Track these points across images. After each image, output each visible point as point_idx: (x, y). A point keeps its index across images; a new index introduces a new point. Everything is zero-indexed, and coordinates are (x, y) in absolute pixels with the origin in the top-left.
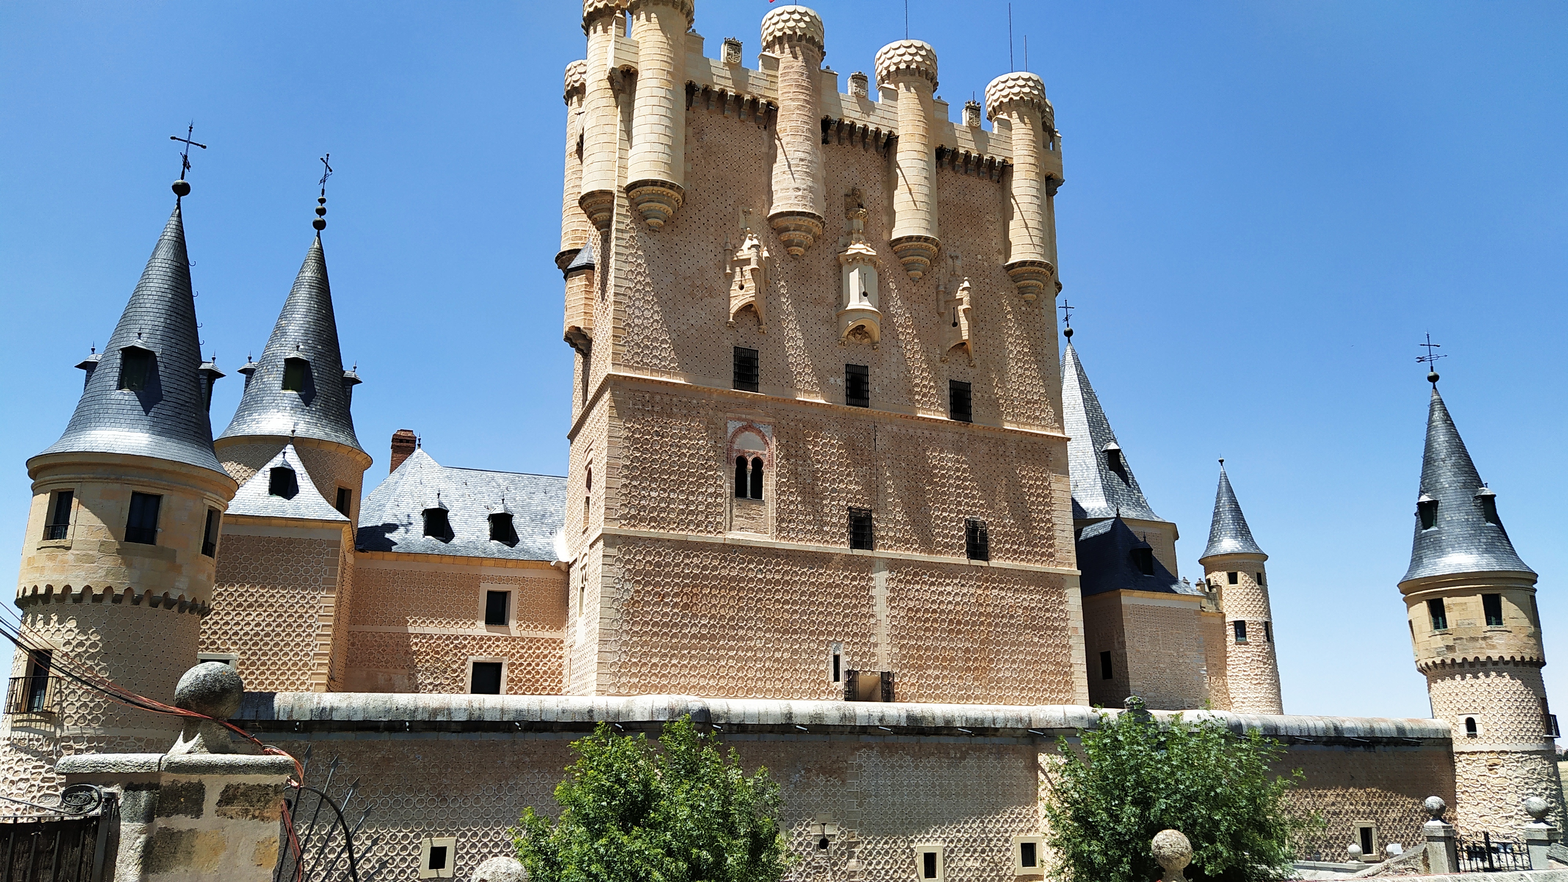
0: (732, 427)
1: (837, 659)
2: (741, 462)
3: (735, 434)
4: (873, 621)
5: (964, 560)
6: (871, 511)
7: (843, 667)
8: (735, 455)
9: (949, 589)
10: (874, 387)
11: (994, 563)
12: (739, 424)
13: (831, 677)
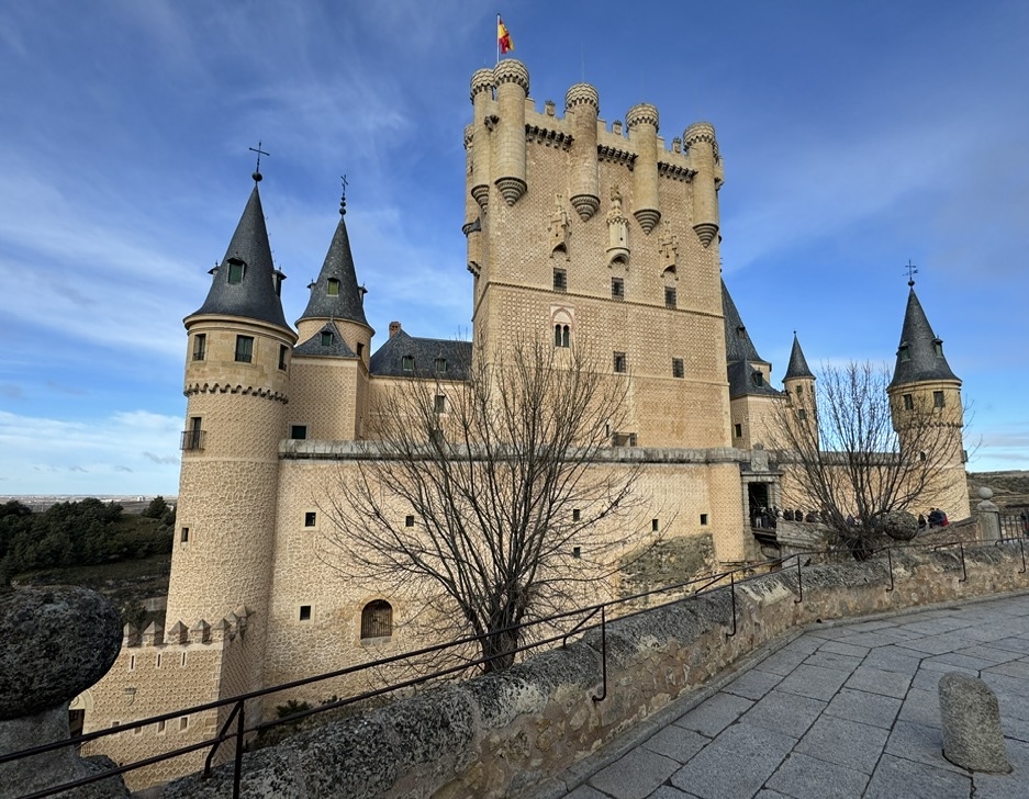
0: (553, 309)
1: (607, 426)
2: (558, 327)
3: (555, 314)
4: (626, 408)
5: (672, 377)
6: (625, 353)
7: (611, 430)
8: (555, 324)
9: (664, 392)
10: (627, 289)
11: (686, 379)
12: (557, 308)
13: (605, 435)
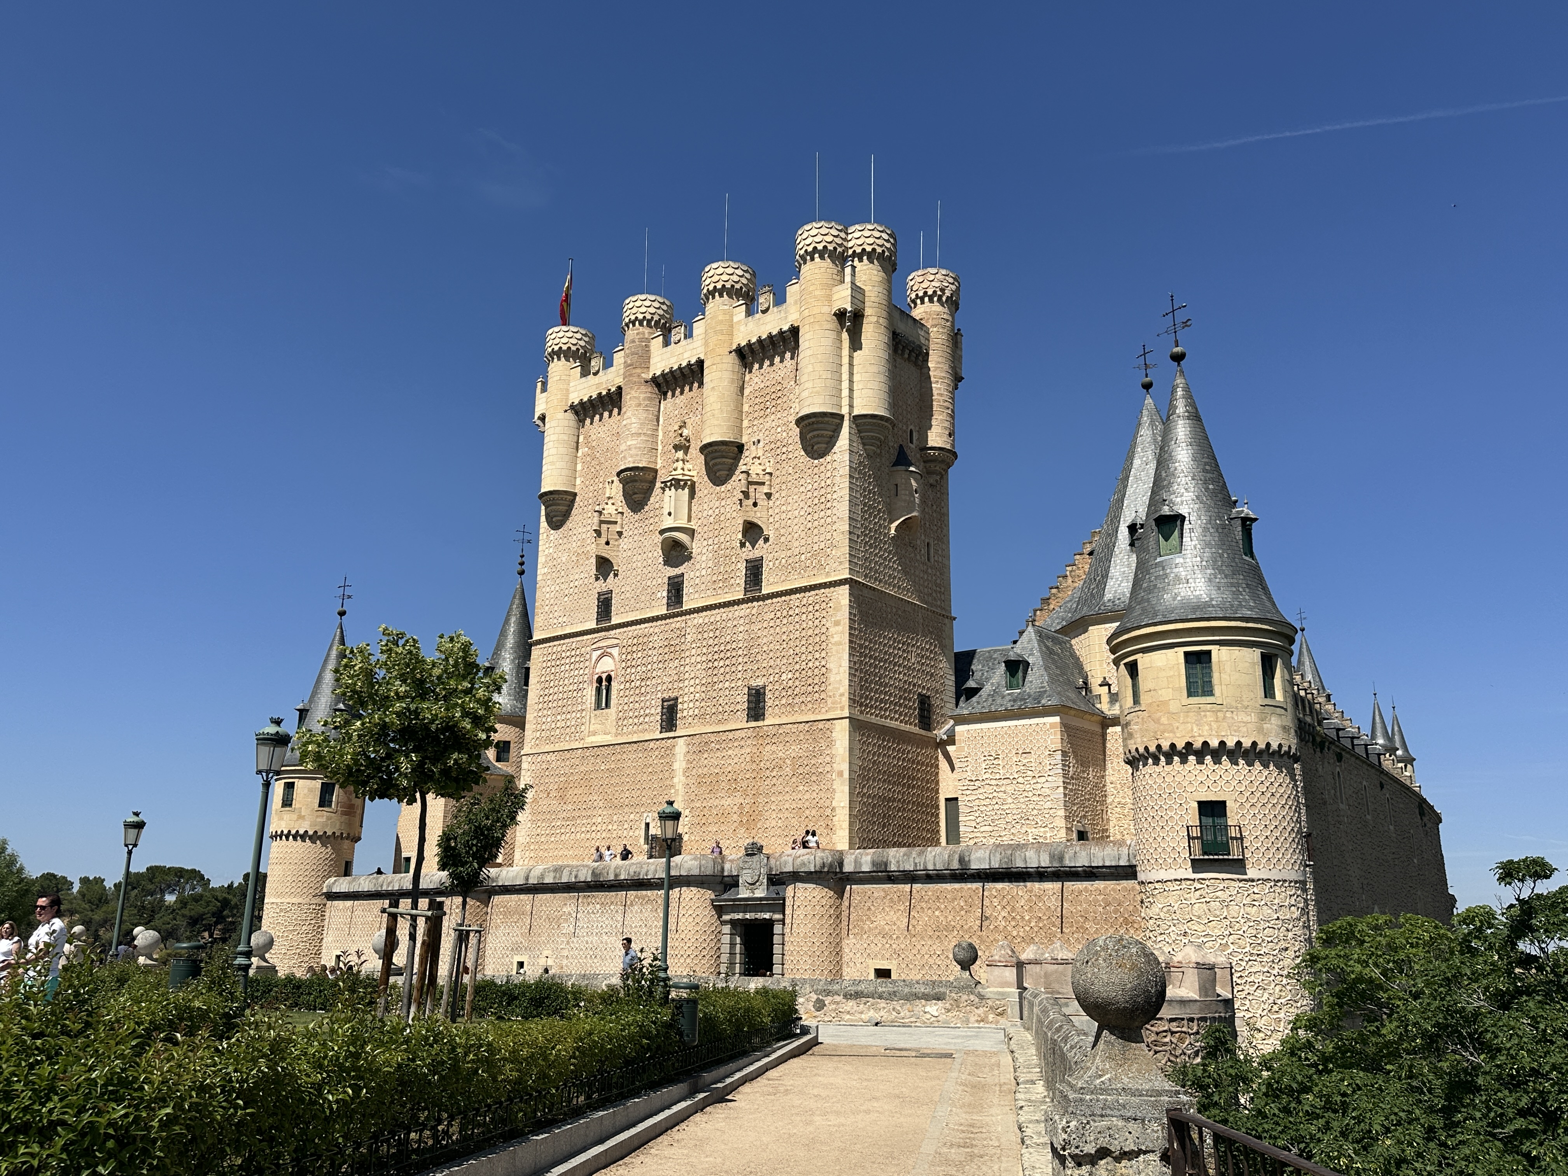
0: (595, 656)
1: (647, 825)
2: (599, 680)
3: (596, 662)
4: (673, 791)
5: (744, 722)
6: (677, 698)
7: (651, 832)
8: (597, 676)
9: (730, 752)
10: (688, 589)
11: (768, 720)
13: (642, 841)
